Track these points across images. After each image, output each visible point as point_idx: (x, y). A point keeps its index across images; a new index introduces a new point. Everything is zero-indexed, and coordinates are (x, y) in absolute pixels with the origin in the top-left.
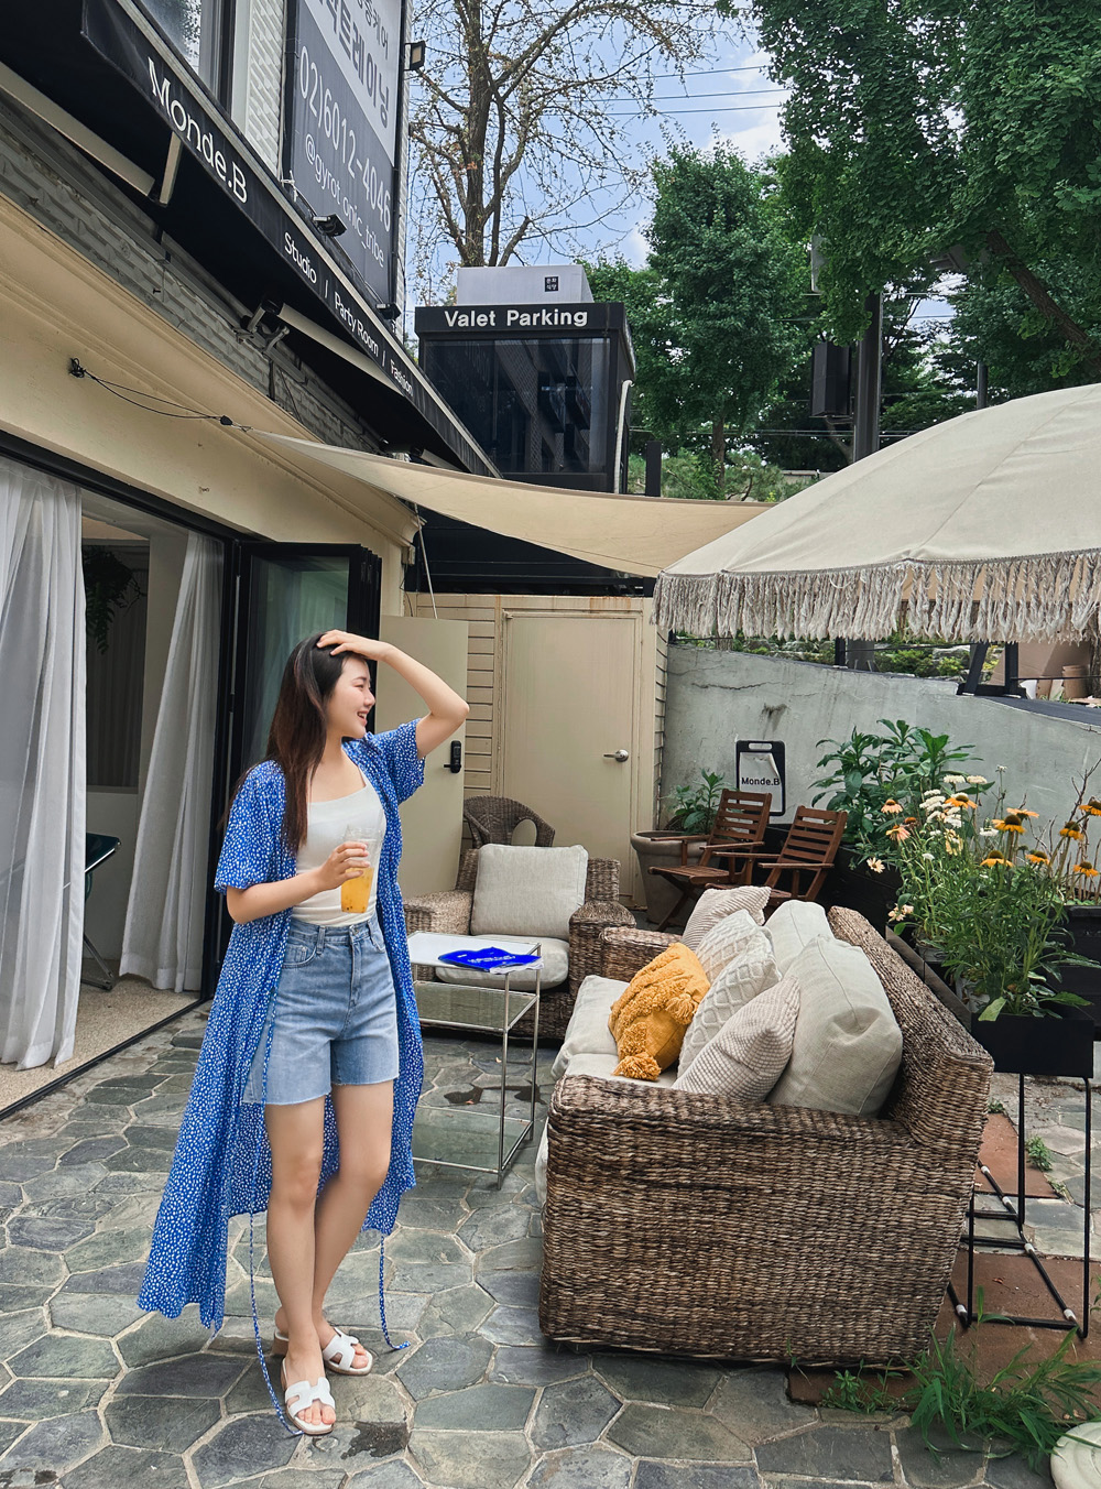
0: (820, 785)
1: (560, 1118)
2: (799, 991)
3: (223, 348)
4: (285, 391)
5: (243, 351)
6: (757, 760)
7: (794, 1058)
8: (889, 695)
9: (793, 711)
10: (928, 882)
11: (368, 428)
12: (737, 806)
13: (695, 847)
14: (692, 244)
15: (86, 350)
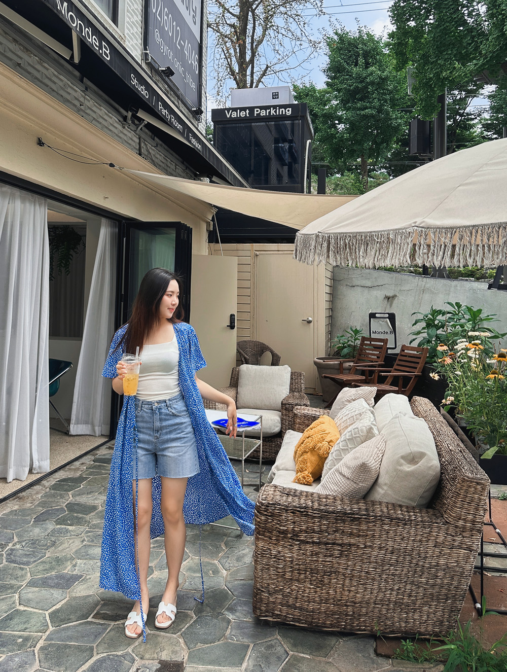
0: (414, 334)
1: (260, 507)
2: (386, 442)
3: (116, 131)
4: (147, 150)
5: (125, 132)
6: (381, 322)
7: (380, 476)
8: (452, 289)
9: (401, 297)
10: (461, 385)
11: (189, 167)
12: (370, 345)
13: (347, 365)
14: (347, 75)
15: (46, 134)
